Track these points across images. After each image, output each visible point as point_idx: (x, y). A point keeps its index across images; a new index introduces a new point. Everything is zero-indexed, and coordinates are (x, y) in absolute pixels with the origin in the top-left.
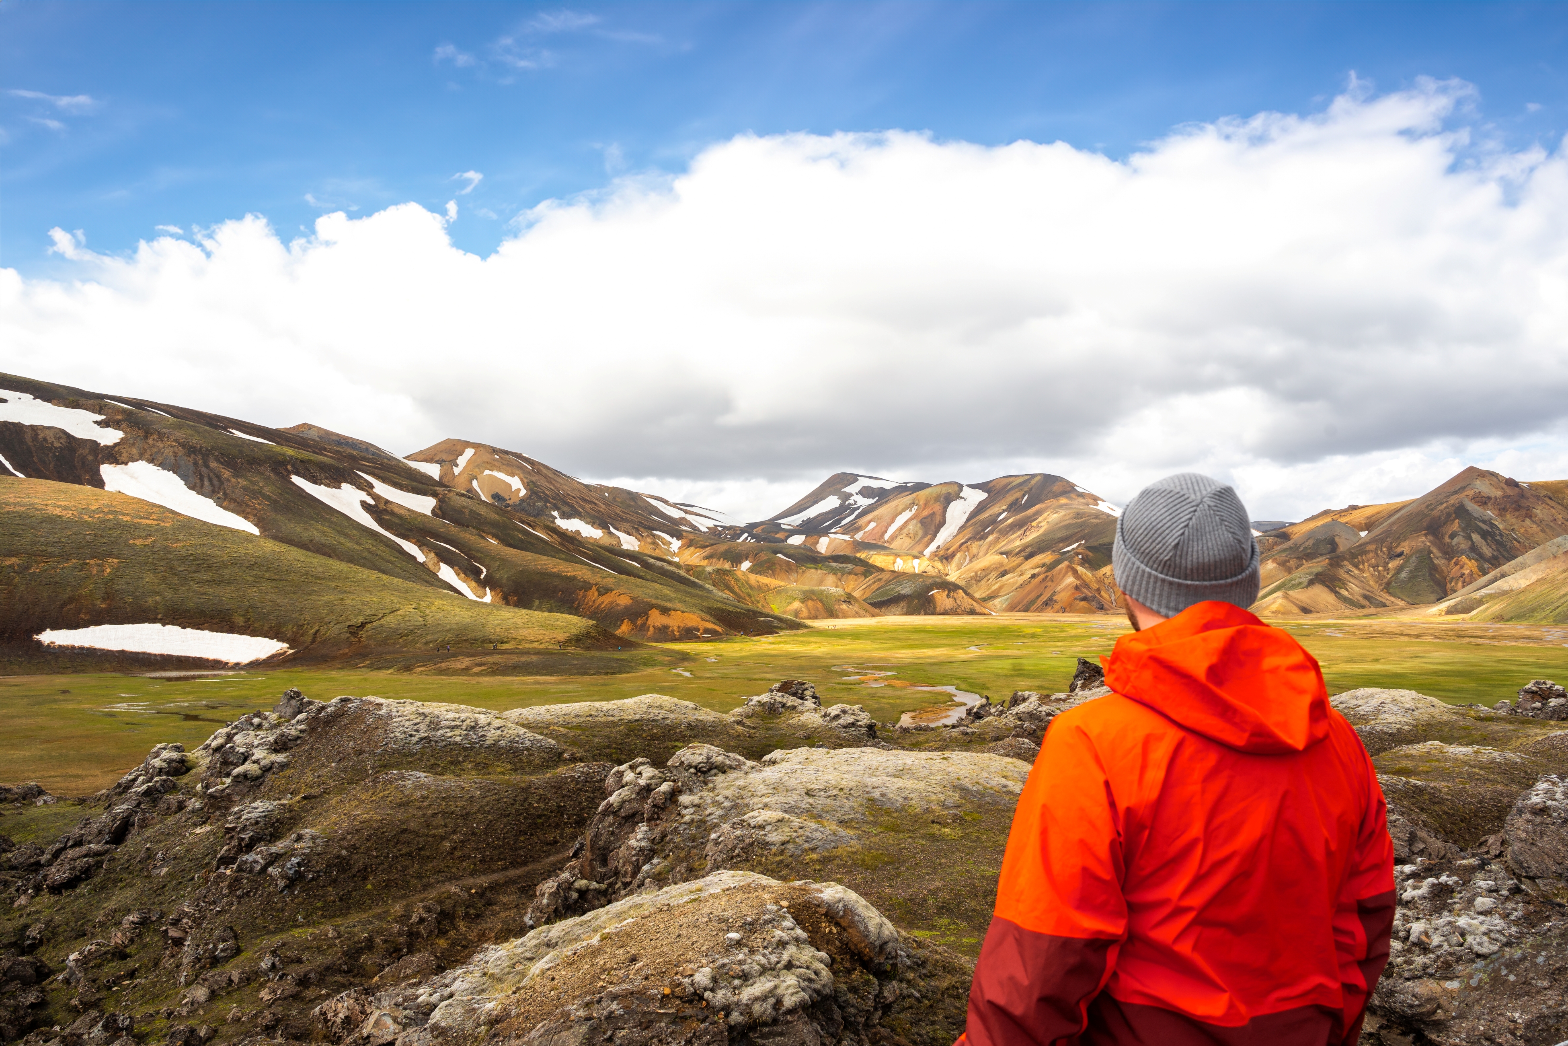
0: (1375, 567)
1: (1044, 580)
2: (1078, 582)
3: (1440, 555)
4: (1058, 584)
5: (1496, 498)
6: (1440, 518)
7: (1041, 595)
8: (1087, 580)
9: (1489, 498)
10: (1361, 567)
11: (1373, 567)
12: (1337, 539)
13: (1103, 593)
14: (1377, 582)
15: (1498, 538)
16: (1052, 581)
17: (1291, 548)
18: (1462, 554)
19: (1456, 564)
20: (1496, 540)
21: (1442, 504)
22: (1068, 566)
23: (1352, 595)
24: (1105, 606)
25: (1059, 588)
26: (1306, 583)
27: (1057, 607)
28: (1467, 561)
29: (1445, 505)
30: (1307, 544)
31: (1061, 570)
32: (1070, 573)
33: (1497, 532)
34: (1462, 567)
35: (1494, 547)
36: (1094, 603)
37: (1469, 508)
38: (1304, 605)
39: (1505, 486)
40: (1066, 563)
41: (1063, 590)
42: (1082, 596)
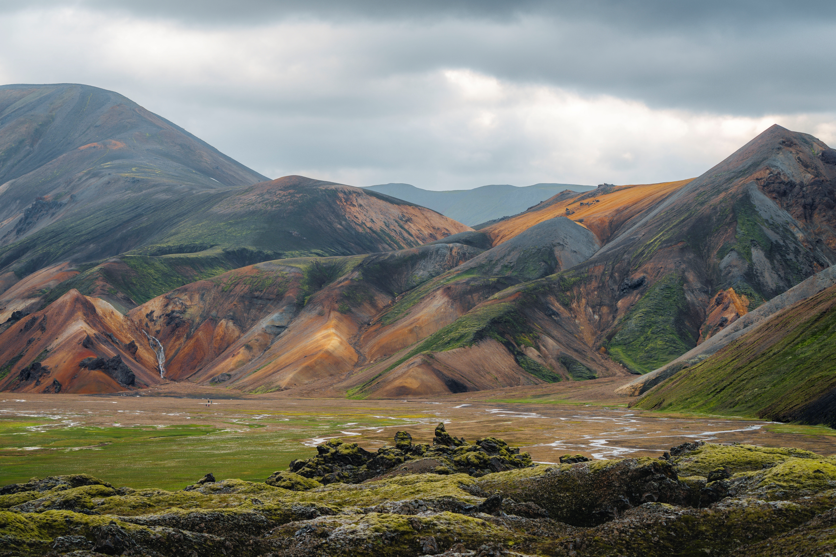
0: (597, 306)
1: (28, 327)
2: (92, 332)
3: (699, 285)
4: (54, 336)
5: (802, 185)
6: (709, 218)
7: (21, 356)
8: (113, 326)
9: (792, 185)
10: (574, 305)
11: (593, 307)
12: (557, 252)
13: (141, 351)
14: (594, 334)
15: (791, 256)
16: (43, 329)
17: (481, 266)
18: (730, 285)
19: (718, 303)
20: (786, 261)
21: (719, 192)
22: (77, 300)
23: (545, 357)
24: (141, 377)
25: (55, 343)
26: (471, 337)
27: (47, 382)
28: (735, 296)
29: (722, 195)
30: (509, 258)
31: (61, 307)
32: (80, 314)
33: (792, 246)
34: (726, 308)
35: (782, 273)
36: (118, 373)
37: (756, 203)
38: (456, 377)
39: (820, 164)
40: (74, 292)
41: (61, 347)
42: (94, 357)
